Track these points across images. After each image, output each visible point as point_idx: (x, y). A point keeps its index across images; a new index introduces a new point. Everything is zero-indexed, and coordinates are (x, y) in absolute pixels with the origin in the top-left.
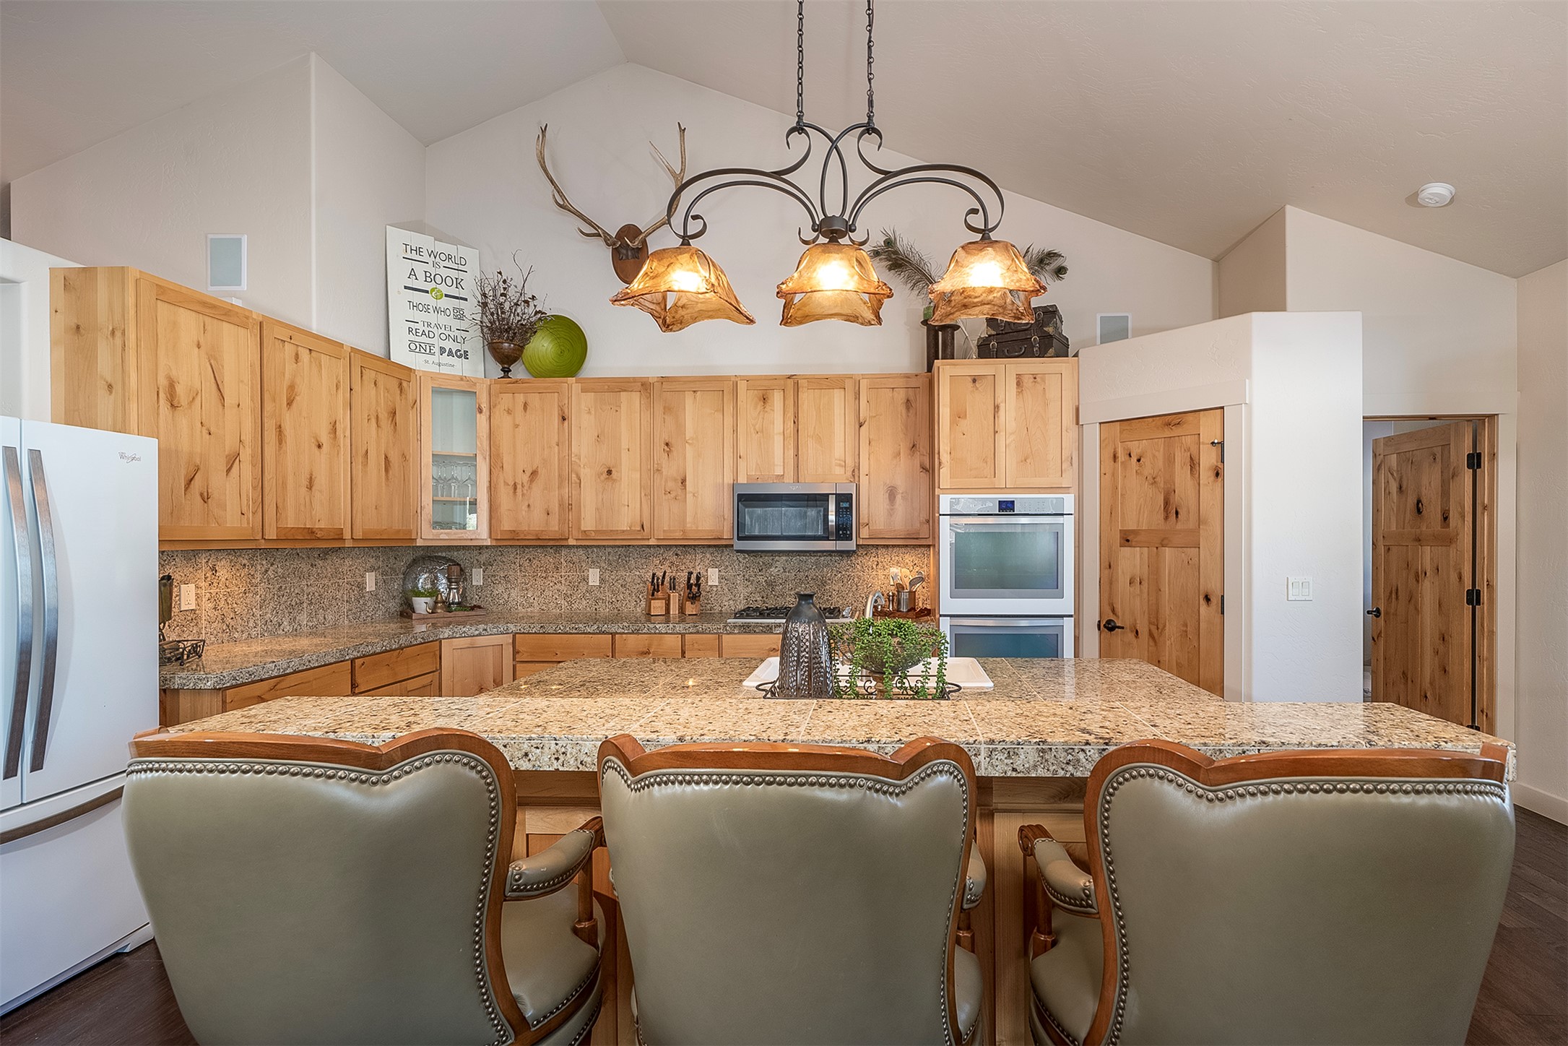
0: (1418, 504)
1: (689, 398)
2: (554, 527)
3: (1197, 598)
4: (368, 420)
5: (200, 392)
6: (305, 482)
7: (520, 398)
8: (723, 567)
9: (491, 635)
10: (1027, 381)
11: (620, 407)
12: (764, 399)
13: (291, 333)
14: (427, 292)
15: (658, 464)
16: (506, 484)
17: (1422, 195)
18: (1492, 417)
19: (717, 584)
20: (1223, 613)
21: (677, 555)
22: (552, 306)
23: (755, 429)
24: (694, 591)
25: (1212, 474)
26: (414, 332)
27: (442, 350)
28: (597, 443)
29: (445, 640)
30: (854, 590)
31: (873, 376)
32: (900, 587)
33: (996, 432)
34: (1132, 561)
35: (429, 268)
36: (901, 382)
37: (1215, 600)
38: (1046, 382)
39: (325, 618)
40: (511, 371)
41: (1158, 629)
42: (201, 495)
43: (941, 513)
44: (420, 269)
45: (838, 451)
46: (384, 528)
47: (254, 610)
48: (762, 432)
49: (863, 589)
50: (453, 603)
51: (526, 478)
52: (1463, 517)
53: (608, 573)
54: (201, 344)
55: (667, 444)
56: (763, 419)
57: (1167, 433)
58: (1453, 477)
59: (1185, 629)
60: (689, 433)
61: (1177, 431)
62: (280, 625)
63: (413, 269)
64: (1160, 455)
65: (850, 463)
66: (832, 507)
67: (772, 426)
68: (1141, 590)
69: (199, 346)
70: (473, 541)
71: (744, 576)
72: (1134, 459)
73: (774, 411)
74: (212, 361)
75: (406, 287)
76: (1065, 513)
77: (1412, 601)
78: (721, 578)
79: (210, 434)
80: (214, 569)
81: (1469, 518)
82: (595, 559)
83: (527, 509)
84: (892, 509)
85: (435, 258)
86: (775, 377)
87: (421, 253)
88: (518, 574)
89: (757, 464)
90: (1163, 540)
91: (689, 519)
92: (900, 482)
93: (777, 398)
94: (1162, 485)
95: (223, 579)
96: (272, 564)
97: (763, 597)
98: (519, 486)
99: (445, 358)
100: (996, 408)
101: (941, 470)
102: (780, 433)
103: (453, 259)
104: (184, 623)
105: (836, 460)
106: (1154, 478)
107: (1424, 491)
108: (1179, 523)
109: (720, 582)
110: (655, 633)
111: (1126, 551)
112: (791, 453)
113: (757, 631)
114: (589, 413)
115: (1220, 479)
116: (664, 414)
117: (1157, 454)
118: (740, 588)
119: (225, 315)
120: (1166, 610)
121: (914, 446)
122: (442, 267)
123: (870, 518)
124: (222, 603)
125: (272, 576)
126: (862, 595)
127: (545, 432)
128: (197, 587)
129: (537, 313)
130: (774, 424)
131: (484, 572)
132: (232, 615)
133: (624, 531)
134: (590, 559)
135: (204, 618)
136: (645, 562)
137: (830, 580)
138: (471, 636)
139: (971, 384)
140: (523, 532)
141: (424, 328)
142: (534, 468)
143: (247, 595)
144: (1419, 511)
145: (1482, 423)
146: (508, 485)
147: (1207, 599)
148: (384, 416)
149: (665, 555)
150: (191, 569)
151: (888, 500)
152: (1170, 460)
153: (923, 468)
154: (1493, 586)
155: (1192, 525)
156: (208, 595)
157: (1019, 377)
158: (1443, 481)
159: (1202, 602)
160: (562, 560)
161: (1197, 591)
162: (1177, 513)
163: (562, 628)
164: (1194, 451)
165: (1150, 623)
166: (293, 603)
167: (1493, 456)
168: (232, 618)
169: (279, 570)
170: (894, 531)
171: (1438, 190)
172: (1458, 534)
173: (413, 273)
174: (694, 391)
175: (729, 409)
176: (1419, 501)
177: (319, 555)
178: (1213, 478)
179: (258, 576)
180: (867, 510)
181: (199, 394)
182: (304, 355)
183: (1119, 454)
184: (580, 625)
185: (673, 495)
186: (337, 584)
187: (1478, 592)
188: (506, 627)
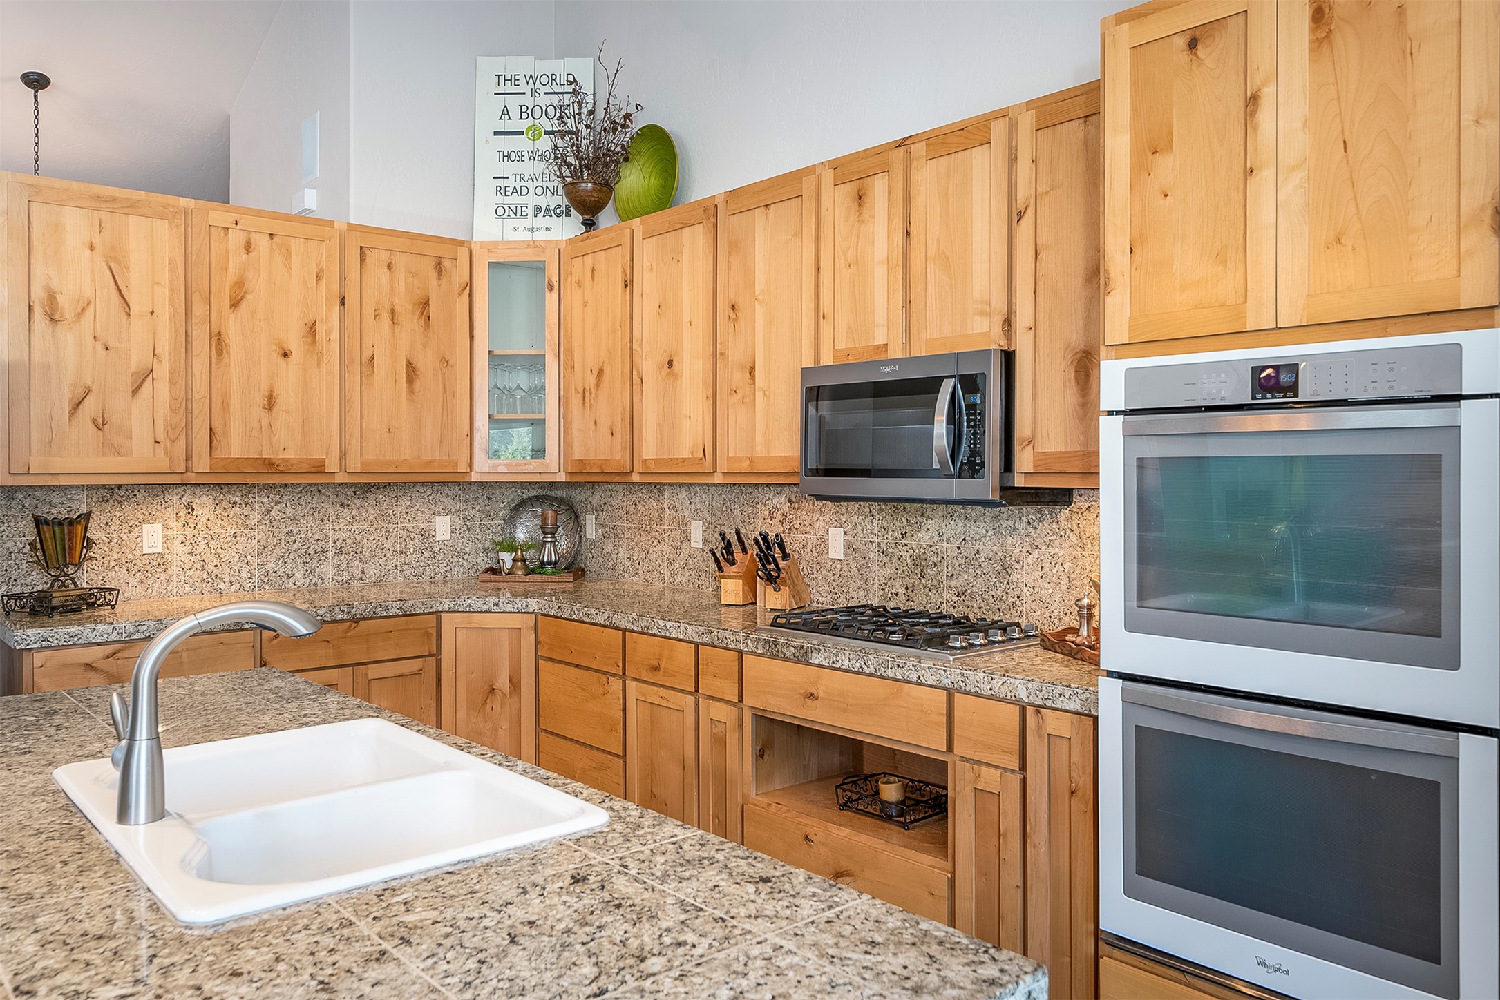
1: (760, 219)
2: (617, 455)
4: (376, 316)
5: (93, 301)
6: (261, 400)
8: (851, 526)
9: (504, 612)
11: (682, 253)
12: (860, 197)
13: (237, 216)
14: (521, 133)
15: (721, 343)
16: (576, 390)
19: (842, 558)
21: (790, 501)
23: (846, 259)
24: (768, 568)
26: (503, 191)
27: (537, 210)
28: (659, 318)
29: (446, 614)
30: (1064, 587)
31: (1038, 103)
33: (1248, 173)
35: (528, 101)
39: (363, 572)
40: (593, 223)
42: (94, 421)
44: (513, 103)
45: (978, 284)
46: (403, 457)
47: (249, 557)
48: (857, 263)
50: (549, 563)
51: (592, 380)
54: (94, 245)
55: (733, 307)
56: (859, 236)
60: (759, 283)
62: (289, 578)
63: (505, 106)
65: (1000, 306)
67: (872, 248)
69: (92, 248)
70: (543, 475)
71: (879, 545)
73: (873, 217)
74: (112, 265)
75: (496, 133)
78: (848, 546)
79: (107, 349)
80: (190, 508)
82: (698, 505)
83: (594, 428)
85: (534, 84)
86: (875, 151)
87: (517, 83)
89: (848, 326)
91: (759, 438)
95: (204, 520)
96: (277, 503)
97: (907, 589)
98: (587, 394)
99: (541, 221)
100: (1252, 101)
101: (1108, 299)
102: (882, 262)
103: (558, 80)
104: (148, 568)
105: (975, 303)
109: (846, 554)
112: (899, 297)
114: (651, 269)
116: (730, 254)
118: (874, 567)
119: (131, 206)
122: (542, 94)
123: (1037, 428)
124: (201, 547)
125: (278, 517)
128: (165, 527)
130: (874, 244)
131: (596, 519)
132: (216, 562)
133: (684, 460)
134: (693, 505)
135: (175, 564)
138: (478, 612)
139: (1184, 56)
140: (590, 462)
141: (515, 184)
142: (601, 365)
143: (238, 538)
148: (405, 308)
150: (158, 507)
156: (181, 538)
166: (311, 551)
168: (216, 566)
169: (289, 510)
173: (505, 112)
174: (767, 205)
177: (355, 492)
179: (256, 517)
180: (1030, 409)
181: (92, 305)
182: (262, 243)
184: (593, 612)
185: (740, 395)
186: (384, 530)
188: (524, 604)
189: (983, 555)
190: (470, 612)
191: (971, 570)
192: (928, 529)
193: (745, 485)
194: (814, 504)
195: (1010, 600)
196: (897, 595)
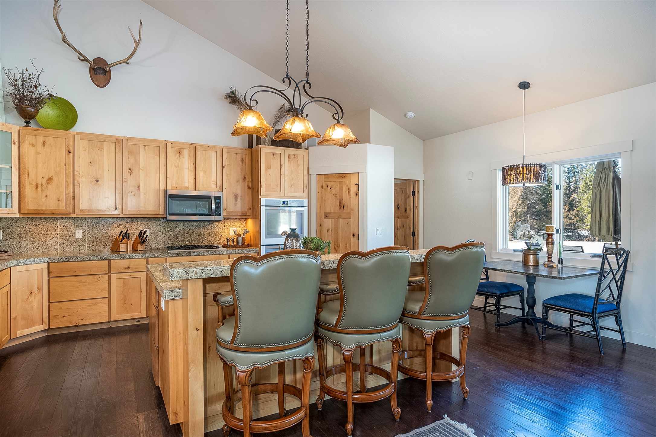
0: (398, 206)
1: (142, 149)
2: (62, 207)
3: (350, 235)
7: (41, 139)
8: (152, 228)
9: (37, 264)
10: (292, 157)
11: (104, 149)
12: (180, 153)
15: (125, 178)
16: (30, 184)
17: (408, 115)
18: (418, 181)
20: (359, 240)
21: (127, 222)
22: (57, 93)
23: (175, 165)
24: (142, 238)
25: (355, 194)
28: (90, 166)
29: (13, 267)
30: (214, 237)
31: (229, 148)
32: (239, 235)
33: (281, 175)
34: (328, 223)
36: (240, 151)
37: (356, 236)
38: (298, 158)
40: (31, 123)
41: (337, 246)
43: (262, 205)
45: (213, 178)
48: (179, 167)
49: (218, 237)
51: (44, 181)
52: (411, 210)
53: (87, 232)
55: (130, 169)
56: (179, 161)
57: (341, 180)
58: (408, 197)
59: (346, 246)
60: (142, 164)
61: (344, 179)
64: (338, 187)
65: (219, 183)
66: (213, 202)
67: (183, 165)
68: (331, 233)
71: (163, 232)
72: (329, 188)
73: (184, 158)
76: (305, 206)
77: (396, 236)
78: (151, 233)
81: (412, 210)
82: (79, 225)
83: (45, 198)
84: (236, 203)
86: (184, 143)
88: (28, 233)
89: (176, 181)
90: (339, 216)
91: (142, 205)
92: (239, 192)
93: (186, 152)
94: (339, 197)
97: (172, 242)
98: (40, 186)
100: (281, 166)
101: (261, 188)
102: (187, 168)
105: (212, 181)
106: (336, 195)
107: (400, 202)
108: (344, 210)
109: (150, 235)
110: (132, 259)
111: (326, 220)
112: (192, 177)
113: (184, 255)
114: (85, 150)
115: (358, 196)
116: (128, 155)
117: (337, 186)
118: (161, 238)
120: (340, 240)
121: (245, 178)
123: (227, 207)
126: (218, 240)
127: (57, 158)
129: (49, 94)
130: (184, 164)
131: (3, 232)
133: (105, 210)
134: (76, 225)
136: (109, 226)
137: (204, 233)
138: (27, 265)
139: (272, 156)
140: (42, 210)
142: (50, 176)
144: (398, 208)
145: (415, 182)
146: (32, 184)
147: (354, 235)
149: (120, 223)
151: (234, 199)
152: (341, 189)
153: (249, 188)
154: (418, 231)
155: (349, 211)
157: (289, 155)
158: (405, 199)
159: (352, 236)
160: (58, 225)
161: (350, 233)
162: (344, 207)
163: (79, 258)
164: (349, 186)
165: (335, 244)
167: (418, 192)
170: (237, 212)
171: (411, 114)
172: (409, 215)
174: (145, 146)
175: (163, 155)
176: (398, 205)
178: (355, 195)
180: (226, 204)
183: (324, 186)
184: (90, 257)
185: (133, 193)
187: (414, 232)
188: (44, 260)
189: (195, 232)
190: (23, 265)
191: (191, 236)
192: (179, 228)
193: (106, 218)
194: (138, 223)
195: (202, 241)
196: (169, 243)
